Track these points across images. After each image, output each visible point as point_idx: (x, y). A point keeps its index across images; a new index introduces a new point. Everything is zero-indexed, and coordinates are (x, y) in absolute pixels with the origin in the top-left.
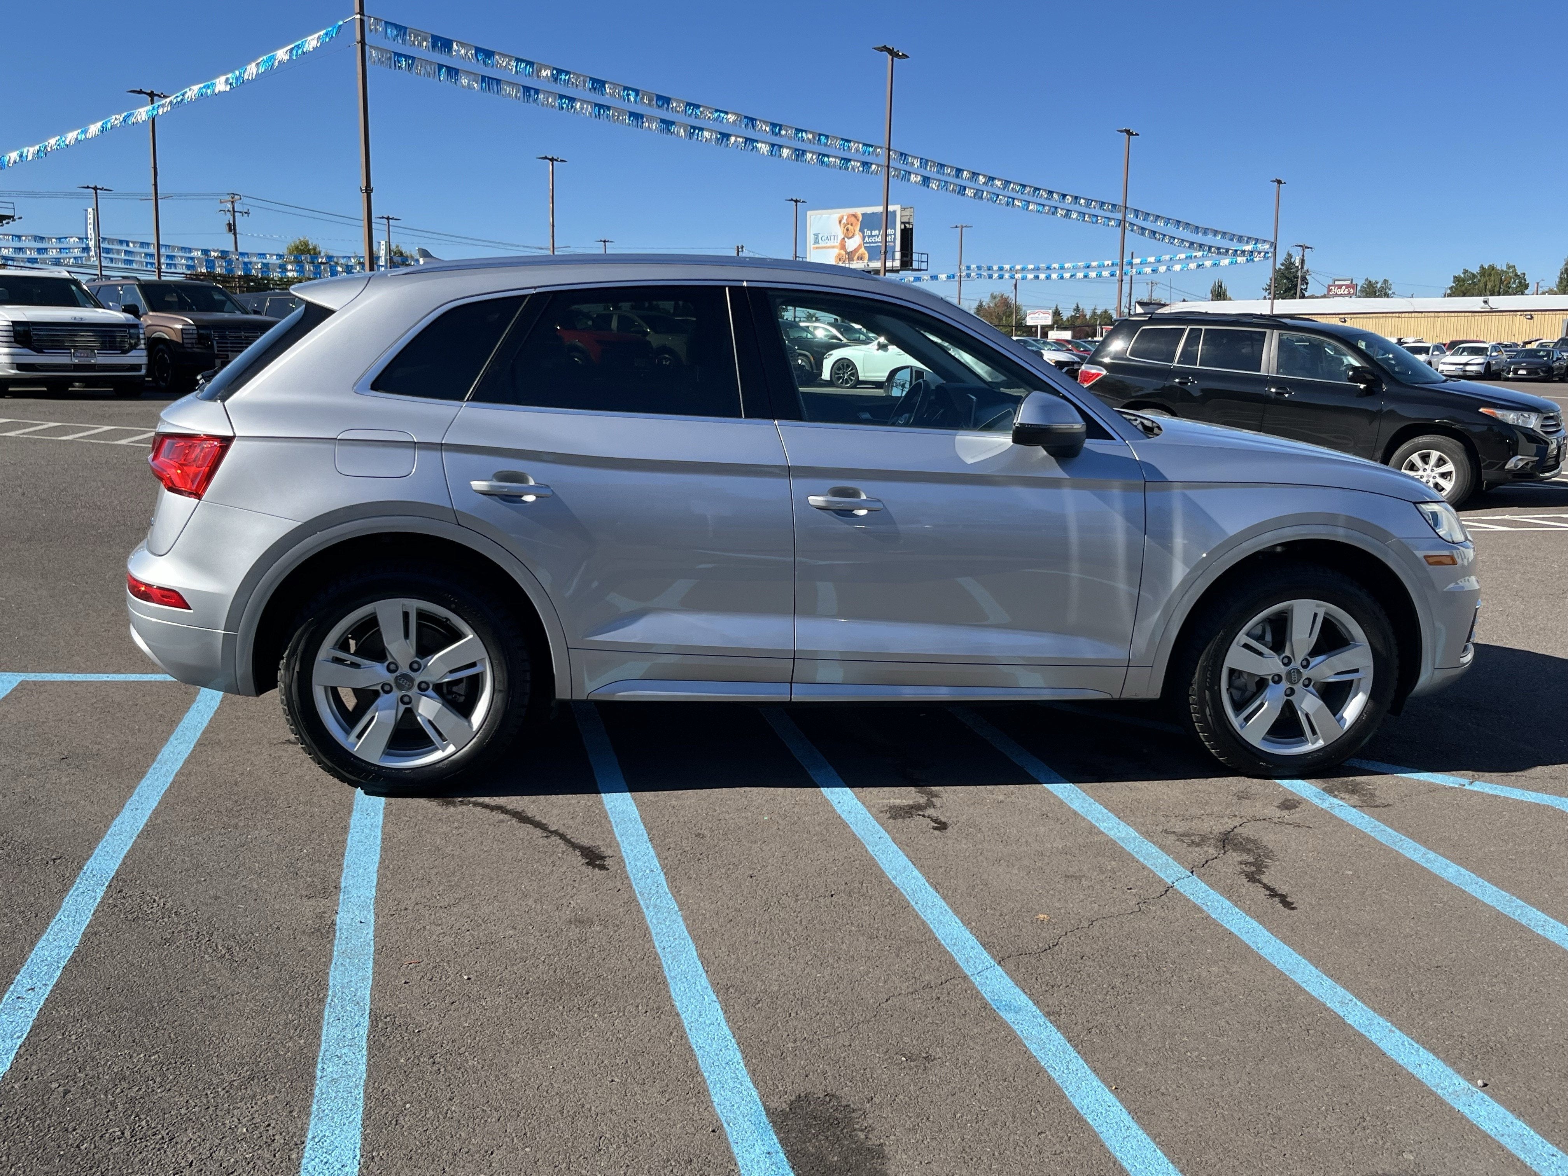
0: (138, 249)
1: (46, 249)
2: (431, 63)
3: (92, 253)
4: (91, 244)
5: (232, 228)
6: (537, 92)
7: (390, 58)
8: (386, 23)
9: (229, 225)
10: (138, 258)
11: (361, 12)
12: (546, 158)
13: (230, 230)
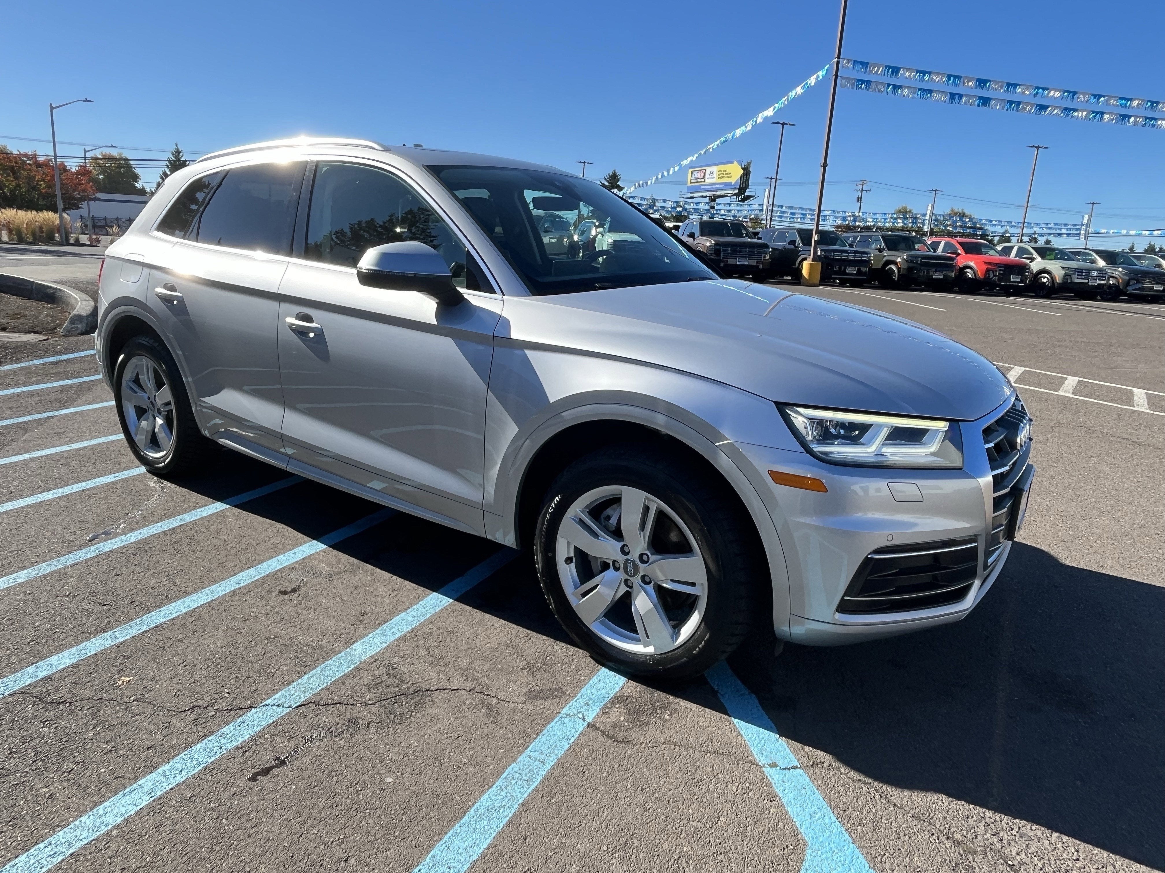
0: (787, 210)
1: (741, 210)
2: (882, 84)
3: (764, 212)
4: (765, 207)
5: (859, 199)
6: (961, 96)
7: (854, 83)
8: (855, 61)
9: (858, 198)
10: (786, 215)
11: (839, 57)
12: (1033, 146)
13: (858, 201)
